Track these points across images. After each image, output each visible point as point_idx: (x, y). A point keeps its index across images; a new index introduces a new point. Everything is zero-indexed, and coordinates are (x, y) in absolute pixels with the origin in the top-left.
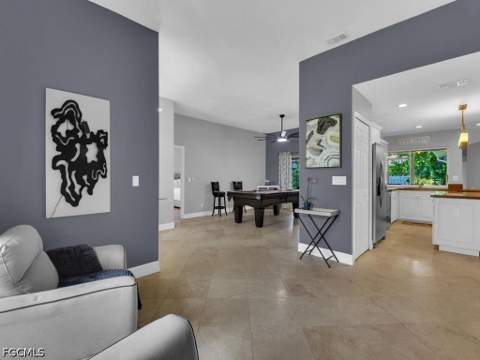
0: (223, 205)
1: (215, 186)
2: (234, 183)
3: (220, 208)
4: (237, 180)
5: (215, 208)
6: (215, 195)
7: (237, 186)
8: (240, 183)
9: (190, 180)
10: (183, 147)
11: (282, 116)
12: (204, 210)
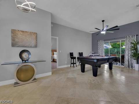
0: (75, 62)
1: (71, 54)
2: (80, 53)
3: (74, 63)
4: (81, 52)
5: (71, 64)
6: (72, 58)
7: (81, 54)
8: (82, 53)
9: (61, 52)
10: (57, 38)
11: (103, 21)
12: (67, 64)
